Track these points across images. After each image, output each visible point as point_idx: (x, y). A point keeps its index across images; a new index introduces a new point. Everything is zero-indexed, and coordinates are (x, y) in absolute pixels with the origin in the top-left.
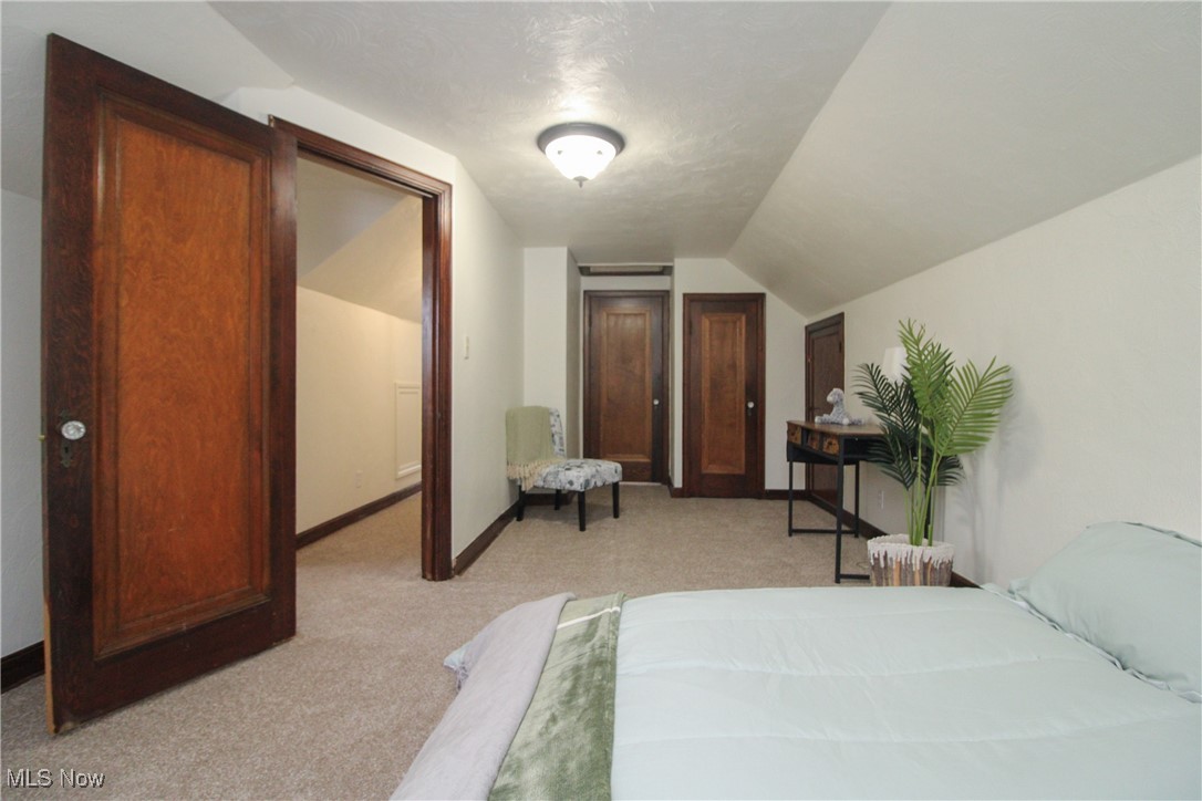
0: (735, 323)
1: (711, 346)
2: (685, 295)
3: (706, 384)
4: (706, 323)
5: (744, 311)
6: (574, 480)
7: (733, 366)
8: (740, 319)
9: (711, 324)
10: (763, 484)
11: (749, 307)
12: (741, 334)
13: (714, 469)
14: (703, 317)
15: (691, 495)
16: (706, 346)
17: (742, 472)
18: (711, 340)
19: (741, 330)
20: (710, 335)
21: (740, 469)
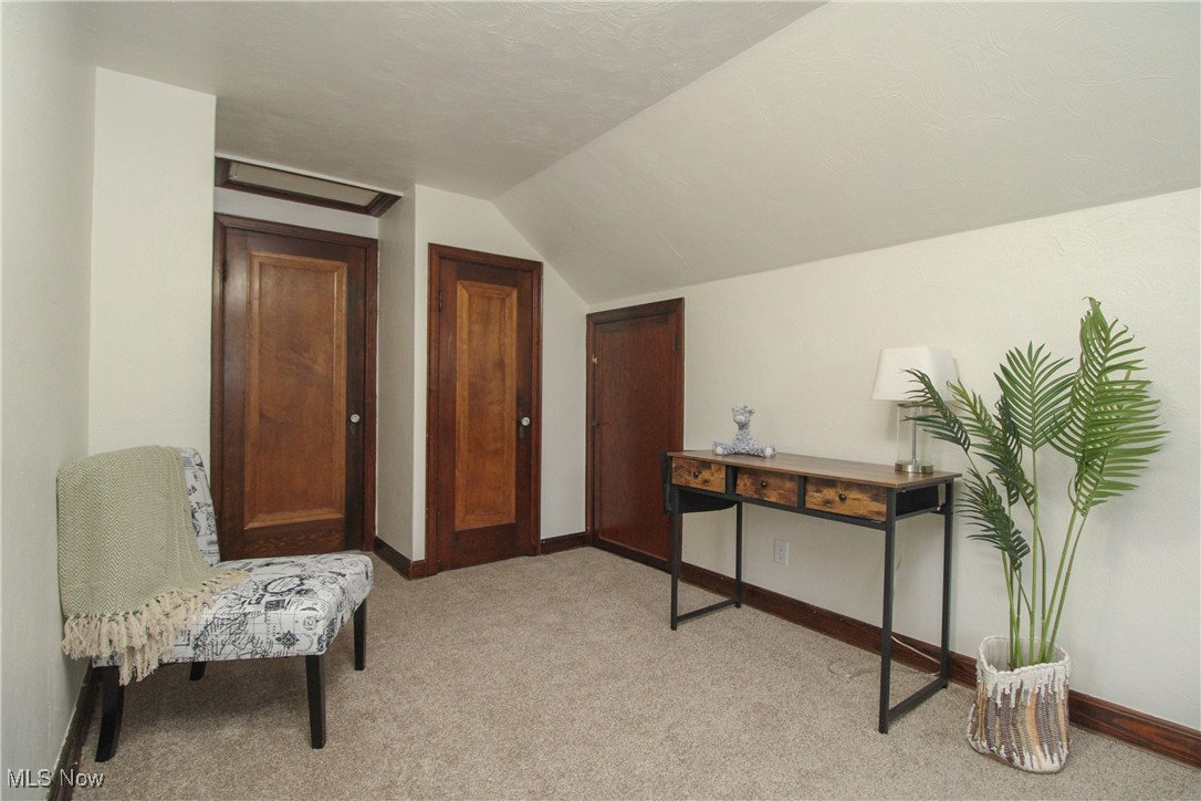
0: (503, 300)
1: (470, 332)
2: (432, 247)
3: (462, 391)
4: (462, 295)
5: (515, 285)
6: (299, 631)
7: (501, 365)
8: (509, 295)
9: (470, 296)
10: (538, 532)
11: (520, 277)
12: (511, 318)
13: (475, 522)
14: (459, 286)
15: (440, 569)
16: (463, 333)
17: (512, 519)
18: (470, 323)
19: (511, 313)
20: (470, 316)
21: (509, 517)
